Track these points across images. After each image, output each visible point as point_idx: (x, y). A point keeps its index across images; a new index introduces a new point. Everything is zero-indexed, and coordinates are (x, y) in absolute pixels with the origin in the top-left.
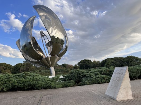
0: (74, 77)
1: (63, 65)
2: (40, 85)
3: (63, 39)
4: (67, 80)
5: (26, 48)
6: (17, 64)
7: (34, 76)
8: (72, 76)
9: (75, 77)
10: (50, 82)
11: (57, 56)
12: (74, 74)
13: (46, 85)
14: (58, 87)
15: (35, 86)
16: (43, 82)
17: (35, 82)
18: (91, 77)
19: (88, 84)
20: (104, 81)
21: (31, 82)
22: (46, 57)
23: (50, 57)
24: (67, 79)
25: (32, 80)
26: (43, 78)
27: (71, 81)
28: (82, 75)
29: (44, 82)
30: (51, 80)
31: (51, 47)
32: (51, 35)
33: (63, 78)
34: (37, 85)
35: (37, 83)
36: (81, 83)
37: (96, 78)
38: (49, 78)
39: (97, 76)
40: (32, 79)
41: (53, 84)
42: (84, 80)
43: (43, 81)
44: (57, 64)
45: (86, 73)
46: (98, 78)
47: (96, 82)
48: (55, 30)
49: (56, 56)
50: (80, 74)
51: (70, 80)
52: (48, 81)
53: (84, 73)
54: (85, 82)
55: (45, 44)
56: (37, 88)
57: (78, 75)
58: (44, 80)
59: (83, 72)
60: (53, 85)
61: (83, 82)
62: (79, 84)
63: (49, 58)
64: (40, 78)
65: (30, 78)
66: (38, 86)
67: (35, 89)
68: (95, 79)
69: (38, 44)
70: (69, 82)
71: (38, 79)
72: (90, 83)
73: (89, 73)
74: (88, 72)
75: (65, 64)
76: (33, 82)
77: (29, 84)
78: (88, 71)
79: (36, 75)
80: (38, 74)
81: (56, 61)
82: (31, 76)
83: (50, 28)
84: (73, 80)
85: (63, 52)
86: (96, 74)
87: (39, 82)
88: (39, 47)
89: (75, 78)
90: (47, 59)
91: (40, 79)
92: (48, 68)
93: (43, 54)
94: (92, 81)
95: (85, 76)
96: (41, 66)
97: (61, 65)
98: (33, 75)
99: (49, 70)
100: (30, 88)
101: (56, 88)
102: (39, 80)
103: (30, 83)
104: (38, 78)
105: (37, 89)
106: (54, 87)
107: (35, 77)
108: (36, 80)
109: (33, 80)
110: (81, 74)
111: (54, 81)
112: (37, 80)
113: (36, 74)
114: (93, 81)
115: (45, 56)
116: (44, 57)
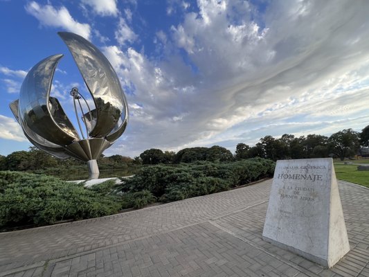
0: (149, 182)
1: (113, 157)
2: (53, 211)
3: (119, 108)
4: (133, 191)
5: (33, 117)
6: (14, 153)
7: (37, 183)
8: (144, 181)
9: (153, 182)
10: (88, 199)
11: (106, 138)
12: (151, 176)
13: (75, 207)
14: (110, 211)
15: (37, 214)
16: (63, 201)
17: (38, 203)
18: (187, 181)
19: (183, 197)
20: (212, 188)
21: (23, 202)
22: (82, 139)
23: (90, 140)
24: (131, 188)
25: (25, 196)
26: (66, 187)
27: (144, 192)
28: (168, 178)
29: (68, 199)
30: (90, 192)
31: (94, 122)
32: (95, 96)
33: (122, 185)
34: (44, 212)
35: (45, 203)
36: (167, 195)
37: (199, 185)
38: (85, 188)
39: (200, 179)
40: (26, 193)
41: (95, 203)
42: (173, 188)
43: (64, 197)
44: (102, 156)
45: (176, 172)
46: (202, 183)
47: (199, 192)
48: (104, 87)
49: (103, 138)
50: (162, 175)
51: (140, 189)
52: (82, 198)
53: (171, 173)
54: (176, 194)
55: (80, 115)
56: (42, 219)
57: (159, 177)
58: (67, 195)
59: (170, 170)
60: (96, 208)
61: (172, 193)
62: (161, 199)
63: (88, 141)
64: (56, 190)
65: (21, 191)
66: (46, 214)
67: (36, 222)
68: (197, 185)
69: (64, 114)
70: (138, 196)
71: (48, 193)
72: (187, 195)
73: (183, 173)
74: (179, 172)
75: (117, 156)
76: (29, 204)
77: (12, 209)
78: (179, 169)
79: (45, 181)
80: (52, 177)
81: (101, 149)
82: (25, 184)
83: (94, 82)
84: (148, 189)
85: (117, 132)
86: (196, 176)
87: (52, 202)
88: (68, 119)
89: (153, 185)
90: (82, 143)
91: (56, 192)
92: (84, 160)
93: (75, 133)
94: (191, 190)
95: (173, 180)
96: (68, 157)
97: (110, 158)
98: (34, 181)
99: (86, 166)
100: (16, 220)
101: (104, 215)
102: (53, 195)
103: (15, 206)
104: (49, 190)
105: (43, 222)
106: (99, 213)
107: (39, 186)
108: (40, 196)
109: (30, 195)
110: (166, 174)
111: (100, 194)
112: (43, 196)
113: (44, 177)
114: (193, 189)
115: (78, 137)
116: (77, 139)
